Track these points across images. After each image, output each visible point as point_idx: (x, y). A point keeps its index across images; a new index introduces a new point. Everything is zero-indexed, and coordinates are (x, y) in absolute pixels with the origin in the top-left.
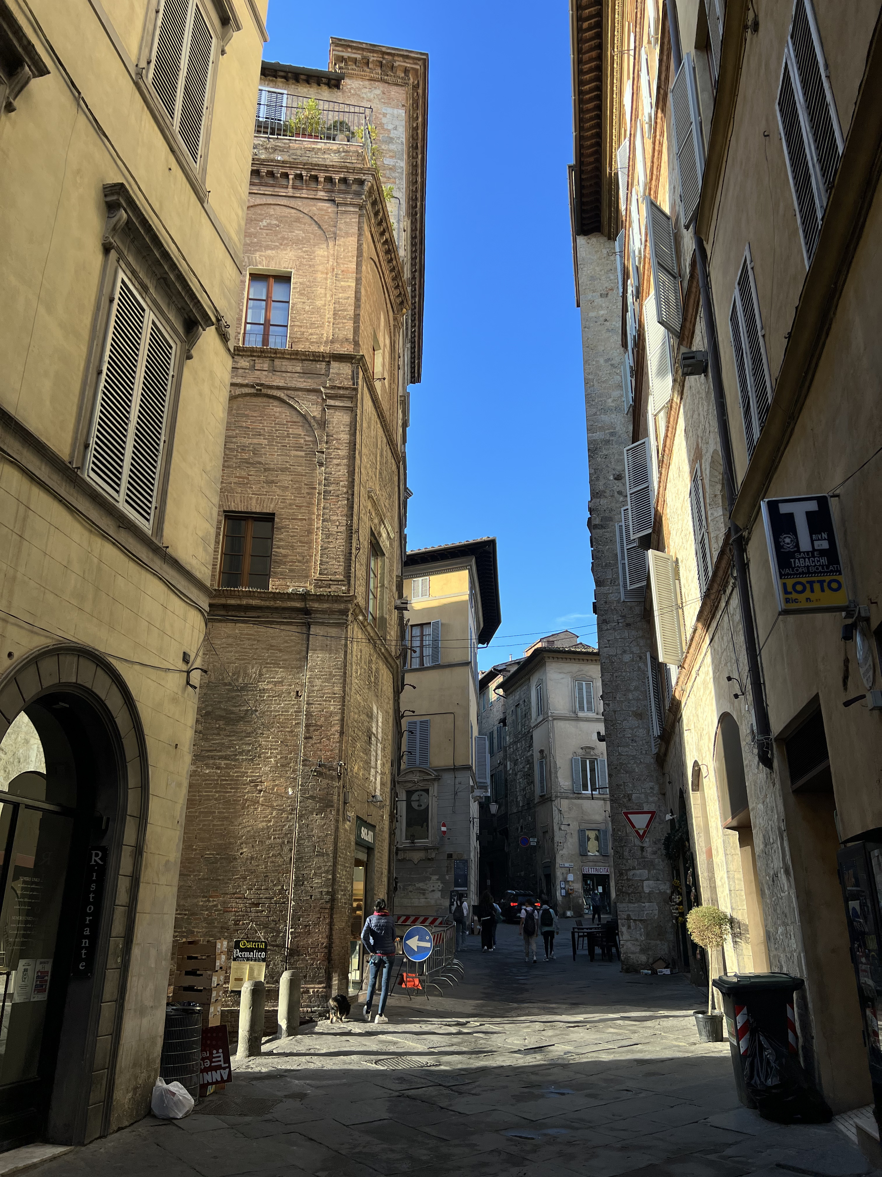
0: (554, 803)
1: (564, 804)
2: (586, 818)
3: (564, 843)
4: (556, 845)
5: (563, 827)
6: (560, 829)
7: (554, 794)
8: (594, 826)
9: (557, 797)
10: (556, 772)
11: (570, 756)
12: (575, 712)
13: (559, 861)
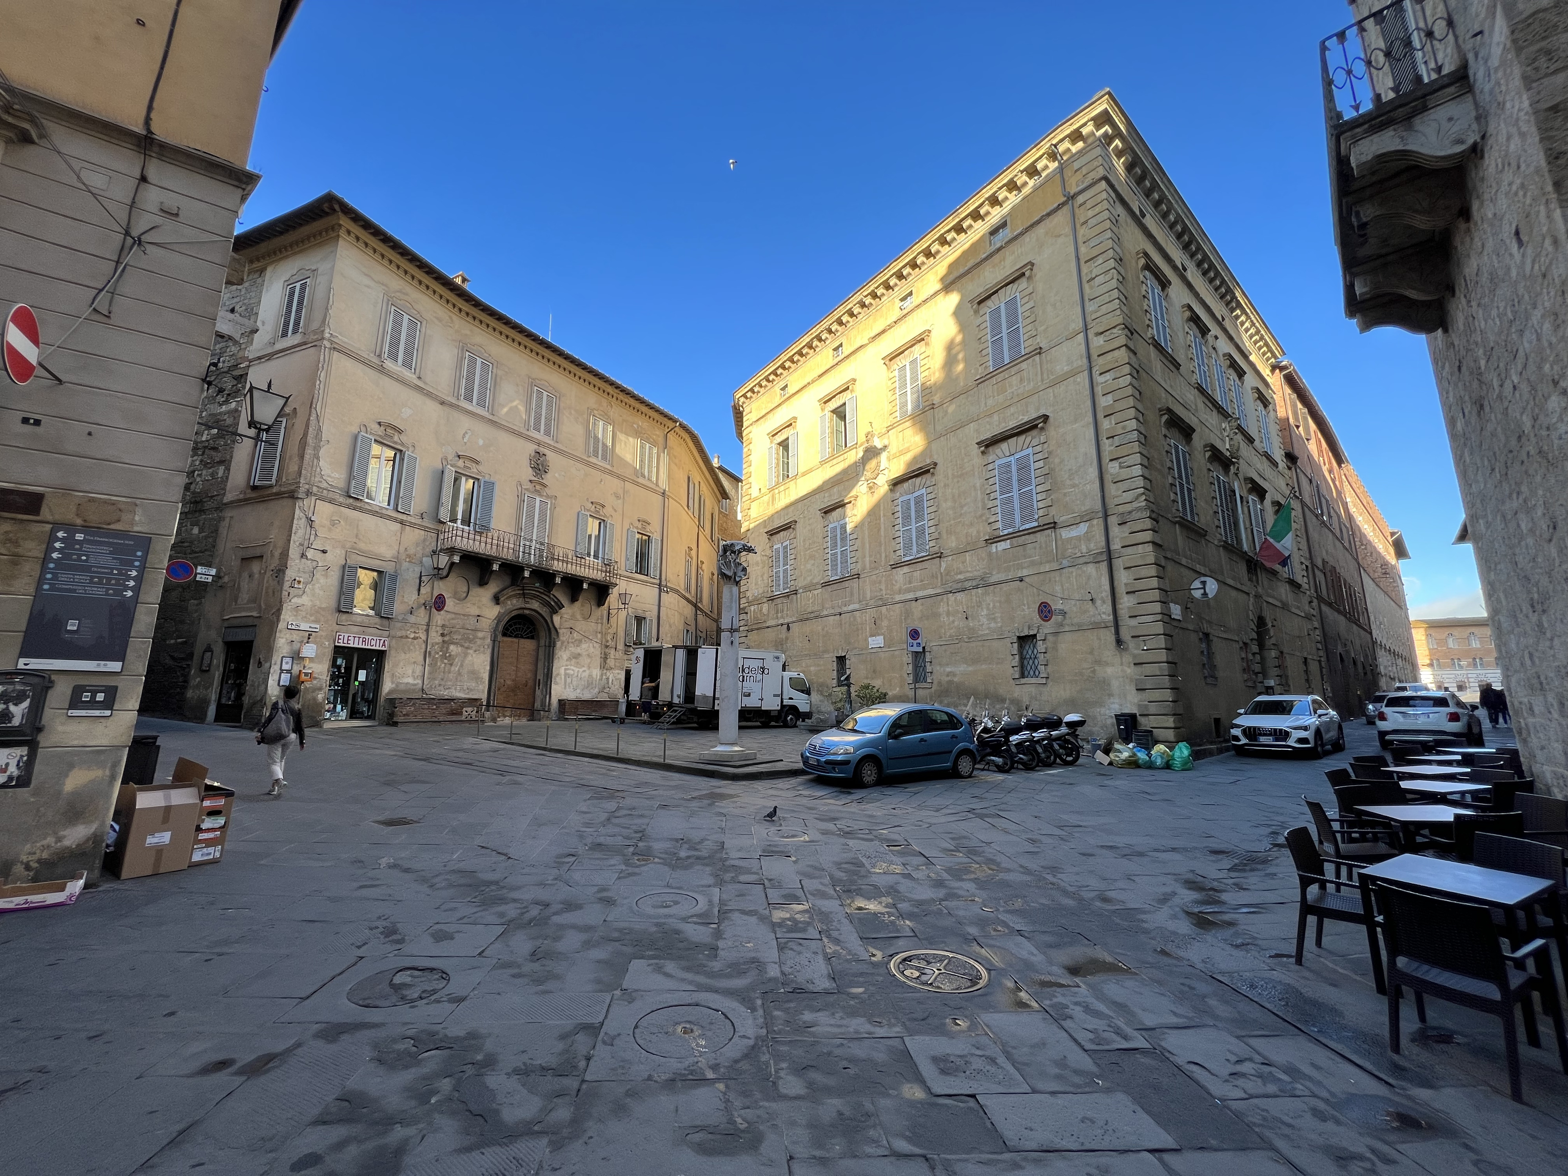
0: (299, 503)
1: (323, 511)
2: (362, 546)
3: (306, 584)
4: (287, 585)
5: (310, 554)
6: (303, 555)
7: (303, 488)
8: (375, 564)
9: (308, 493)
10: (317, 448)
11: (355, 429)
12: (379, 356)
13: (287, 616)
